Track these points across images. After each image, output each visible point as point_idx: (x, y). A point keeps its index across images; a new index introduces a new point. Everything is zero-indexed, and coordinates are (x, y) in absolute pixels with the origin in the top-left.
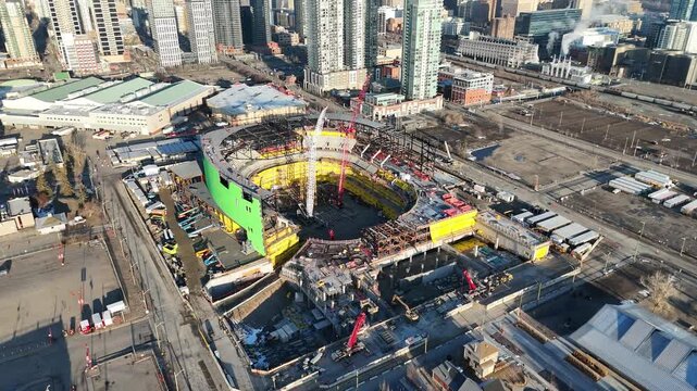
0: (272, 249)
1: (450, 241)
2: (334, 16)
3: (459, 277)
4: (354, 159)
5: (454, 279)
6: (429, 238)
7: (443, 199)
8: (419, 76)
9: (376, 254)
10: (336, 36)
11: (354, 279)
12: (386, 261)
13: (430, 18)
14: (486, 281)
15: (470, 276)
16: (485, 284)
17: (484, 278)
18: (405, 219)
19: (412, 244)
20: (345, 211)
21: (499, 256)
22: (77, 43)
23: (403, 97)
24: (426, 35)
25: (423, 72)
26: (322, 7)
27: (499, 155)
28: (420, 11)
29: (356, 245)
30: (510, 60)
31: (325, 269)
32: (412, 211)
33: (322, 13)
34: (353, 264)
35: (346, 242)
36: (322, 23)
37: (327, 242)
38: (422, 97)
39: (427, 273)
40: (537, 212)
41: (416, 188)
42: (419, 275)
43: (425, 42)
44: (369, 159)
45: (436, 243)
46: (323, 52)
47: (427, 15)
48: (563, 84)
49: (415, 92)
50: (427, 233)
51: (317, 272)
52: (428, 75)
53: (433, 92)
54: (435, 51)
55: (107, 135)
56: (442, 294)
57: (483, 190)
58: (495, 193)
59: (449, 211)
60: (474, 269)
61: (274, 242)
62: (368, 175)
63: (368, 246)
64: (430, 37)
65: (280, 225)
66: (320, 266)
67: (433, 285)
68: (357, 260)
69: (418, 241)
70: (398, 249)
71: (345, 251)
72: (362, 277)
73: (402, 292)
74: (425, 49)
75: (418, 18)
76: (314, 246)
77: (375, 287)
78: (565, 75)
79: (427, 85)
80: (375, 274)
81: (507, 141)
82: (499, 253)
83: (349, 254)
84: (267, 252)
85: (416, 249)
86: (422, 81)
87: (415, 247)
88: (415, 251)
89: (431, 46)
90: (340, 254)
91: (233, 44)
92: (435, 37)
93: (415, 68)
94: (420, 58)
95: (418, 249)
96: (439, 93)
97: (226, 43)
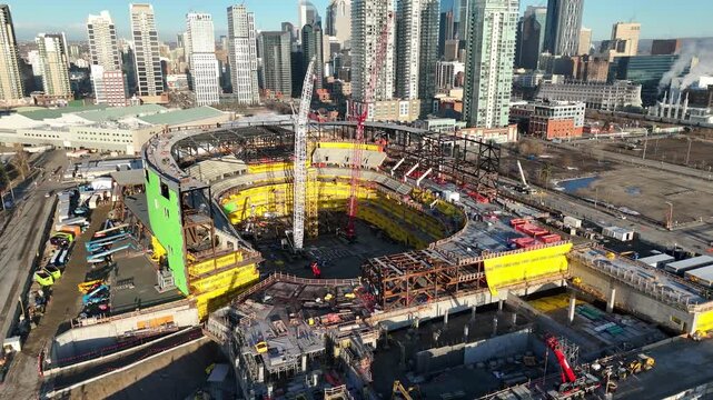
0: (201, 285)
1: (522, 293)
2: (384, 34)
3: (539, 357)
4: (381, 178)
5: (529, 359)
6: (484, 284)
7: (512, 225)
8: (485, 98)
9: (381, 303)
10: (385, 58)
11: (330, 344)
12: (399, 316)
13: (501, 23)
14: (597, 367)
15: (561, 351)
16: (594, 373)
17: (591, 361)
18: (440, 248)
19: (450, 292)
20: (356, 246)
21: (619, 324)
22: (106, 76)
23: (465, 124)
24: (495, 46)
25: (491, 93)
26: (368, 23)
27: (600, 187)
28: (487, 14)
29: (351, 288)
30: (604, 102)
31: (279, 324)
32: (456, 238)
33: (368, 30)
34: (335, 317)
35: (336, 283)
36: (368, 41)
37: (303, 280)
38: (489, 125)
39: (473, 345)
40: (680, 256)
41: (467, 210)
42: (456, 347)
43: (494, 55)
44: (401, 178)
45: (495, 295)
46: (368, 77)
47: (497, 20)
48: (679, 124)
49: (479, 118)
50: (479, 275)
51: (263, 327)
52: (497, 97)
53: (504, 120)
54: (506, 67)
55: (84, 153)
56: (502, 388)
57: (578, 224)
58: (599, 230)
59: (521, 241)
60: (571, 341)
61: (208, 274)
62: (397, 196)
63: (371, 290)
64: (500, 48)
65: (224, 246)
66: (274, 318)
67: (487, 367)
68: (344, 313)
69: (461, 286)
70: (423, 299)
71: (329, 297)
72: (346, 342)
73: (420, 379)
74: (493, 64)
75: (485, 23)
76: (279, 285)
77: (365, 364)
78: (680, 115)
79: (497, 110)
80: (371, 339)
81: (609, 173)
82: (618, 317)
83: (335, 301)
84: (192, 290)
85: (456, 301)
86: (490, 104)
87: (454, 298)
88: (455, 306)
89: (502, 60)
90: (318, 300)
91: (282, 89)
92: (507, 49)
93: (481, 88)
94: (487, 75)
95: (461, 302)
96: (512, 122)
97: (273, 89)
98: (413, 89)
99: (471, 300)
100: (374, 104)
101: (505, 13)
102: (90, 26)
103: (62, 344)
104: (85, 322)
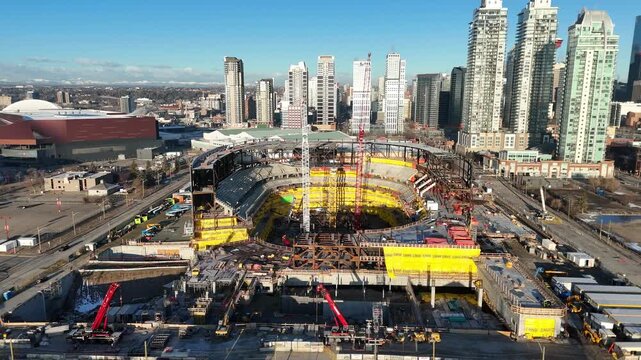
1: (425, 283)
2: (492, 73)
6: (383, 267)
8: (575, 133)
10: (493, 94)
14: (390, 330)
22: (290, 108)
23: (549, 156)
24: (587, 82)
25: (582, 127)
26: (478, 64)
28: (579, 53)
33: (477, 70)
34: (258, 267)
38: (579, 160)
42: (316, 300)
43: (586, 91)
44: (416, 190)
46: (475, 111)
47: (590, 58)
49: (567, 152)
50: (379, 259)
52: (589, 132)
53: (599, 155)
57: (552, 246)
61: (209, 229)
64: (594, 85)
66: (224, 260)
71: (272, 256)
72: (250, 282)
74: (585, 100)
75: (576, 61)
79: (588, 145)
84: (196, 237)
85: (356, 276)
86: (581, 138)
87: (354, 272)
88: (356, 280)
89: (595, 97)
90: (262, 256)
91: (428, 122)
92: (601, 85)
93: (569, 122)
94: (577, 111)
95: (361, 277)
96: (608, 157)
97: (422, 122)
98: (522, 123)
99: (372, 278)
100: (478, 134)
101: (600, 50)
102: (291, 73)
103: (115, 252)
104: (130, 242)
